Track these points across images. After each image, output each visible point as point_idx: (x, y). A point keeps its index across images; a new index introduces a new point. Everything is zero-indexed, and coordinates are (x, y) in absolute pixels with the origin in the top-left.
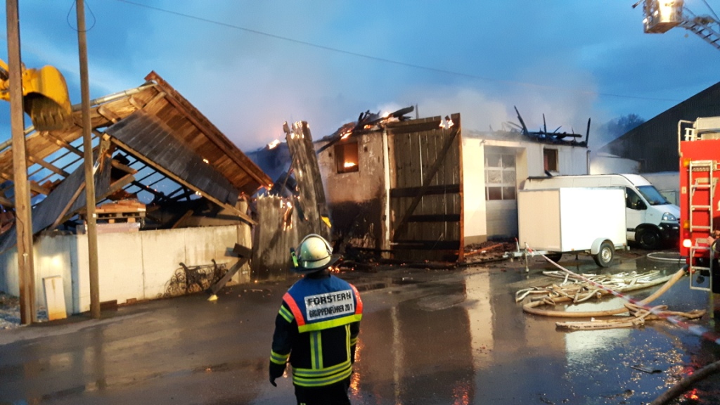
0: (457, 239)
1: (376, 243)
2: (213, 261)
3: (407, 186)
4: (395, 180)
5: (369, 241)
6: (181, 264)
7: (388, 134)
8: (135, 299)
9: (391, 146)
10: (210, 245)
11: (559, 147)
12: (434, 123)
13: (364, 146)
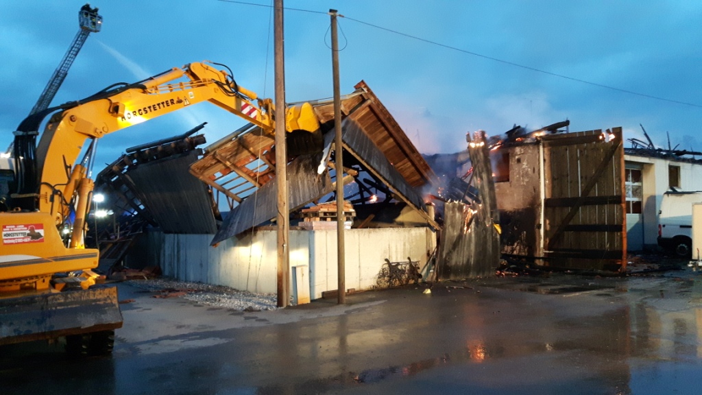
0: (619, 249)
1: (528, 251)
2: (409, 258)
3: (563, 196)
4: (550, 190)
5: (520, 249)
6: (386, 260)
7: (544, 147)
8: (354, 289)
9: (547, 158)
10: (407, 244)
11: (681, 164)
12: (593, 136)
13: (517, 157)
